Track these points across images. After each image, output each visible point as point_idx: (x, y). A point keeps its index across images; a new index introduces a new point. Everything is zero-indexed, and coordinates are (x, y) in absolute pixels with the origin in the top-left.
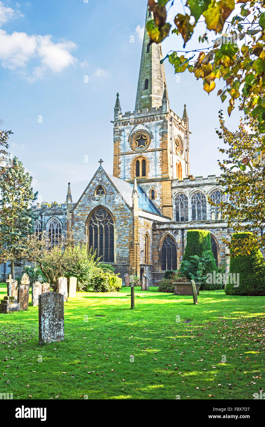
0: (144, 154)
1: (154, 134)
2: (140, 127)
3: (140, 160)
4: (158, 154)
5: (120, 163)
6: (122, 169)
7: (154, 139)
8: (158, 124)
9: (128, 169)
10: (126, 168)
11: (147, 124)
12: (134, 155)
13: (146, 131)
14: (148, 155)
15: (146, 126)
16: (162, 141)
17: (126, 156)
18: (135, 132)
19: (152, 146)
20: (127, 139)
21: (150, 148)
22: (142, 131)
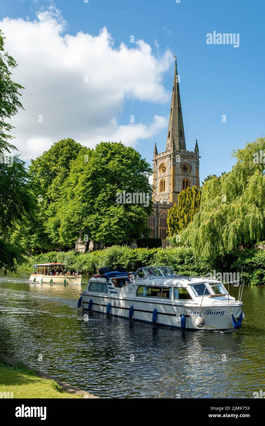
0: (188, 177)
1: (193, 167)
2: (186, 161)
3: (186, 180)
4: (195, 179)
5: (176, 180)
6: (177, 184)
7: (193, 170)
8: (195, 162)
9: (180, 184)
10: (179, 184)
11: (190, 160)
12: (183, 177)
13: (189, 164)
14: (191, 178)
15: (189, 161)
16: (196, 172)
17: (179, 176)
18: (183, 163)
19: (192, 174)
20: (179, 166)
21: (191, 175)
22: (187, 163)
